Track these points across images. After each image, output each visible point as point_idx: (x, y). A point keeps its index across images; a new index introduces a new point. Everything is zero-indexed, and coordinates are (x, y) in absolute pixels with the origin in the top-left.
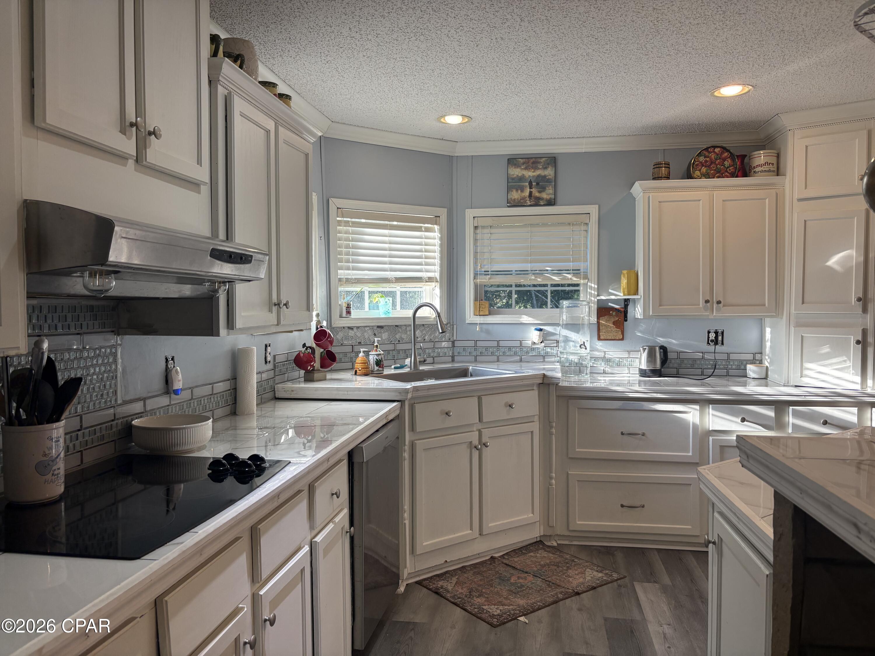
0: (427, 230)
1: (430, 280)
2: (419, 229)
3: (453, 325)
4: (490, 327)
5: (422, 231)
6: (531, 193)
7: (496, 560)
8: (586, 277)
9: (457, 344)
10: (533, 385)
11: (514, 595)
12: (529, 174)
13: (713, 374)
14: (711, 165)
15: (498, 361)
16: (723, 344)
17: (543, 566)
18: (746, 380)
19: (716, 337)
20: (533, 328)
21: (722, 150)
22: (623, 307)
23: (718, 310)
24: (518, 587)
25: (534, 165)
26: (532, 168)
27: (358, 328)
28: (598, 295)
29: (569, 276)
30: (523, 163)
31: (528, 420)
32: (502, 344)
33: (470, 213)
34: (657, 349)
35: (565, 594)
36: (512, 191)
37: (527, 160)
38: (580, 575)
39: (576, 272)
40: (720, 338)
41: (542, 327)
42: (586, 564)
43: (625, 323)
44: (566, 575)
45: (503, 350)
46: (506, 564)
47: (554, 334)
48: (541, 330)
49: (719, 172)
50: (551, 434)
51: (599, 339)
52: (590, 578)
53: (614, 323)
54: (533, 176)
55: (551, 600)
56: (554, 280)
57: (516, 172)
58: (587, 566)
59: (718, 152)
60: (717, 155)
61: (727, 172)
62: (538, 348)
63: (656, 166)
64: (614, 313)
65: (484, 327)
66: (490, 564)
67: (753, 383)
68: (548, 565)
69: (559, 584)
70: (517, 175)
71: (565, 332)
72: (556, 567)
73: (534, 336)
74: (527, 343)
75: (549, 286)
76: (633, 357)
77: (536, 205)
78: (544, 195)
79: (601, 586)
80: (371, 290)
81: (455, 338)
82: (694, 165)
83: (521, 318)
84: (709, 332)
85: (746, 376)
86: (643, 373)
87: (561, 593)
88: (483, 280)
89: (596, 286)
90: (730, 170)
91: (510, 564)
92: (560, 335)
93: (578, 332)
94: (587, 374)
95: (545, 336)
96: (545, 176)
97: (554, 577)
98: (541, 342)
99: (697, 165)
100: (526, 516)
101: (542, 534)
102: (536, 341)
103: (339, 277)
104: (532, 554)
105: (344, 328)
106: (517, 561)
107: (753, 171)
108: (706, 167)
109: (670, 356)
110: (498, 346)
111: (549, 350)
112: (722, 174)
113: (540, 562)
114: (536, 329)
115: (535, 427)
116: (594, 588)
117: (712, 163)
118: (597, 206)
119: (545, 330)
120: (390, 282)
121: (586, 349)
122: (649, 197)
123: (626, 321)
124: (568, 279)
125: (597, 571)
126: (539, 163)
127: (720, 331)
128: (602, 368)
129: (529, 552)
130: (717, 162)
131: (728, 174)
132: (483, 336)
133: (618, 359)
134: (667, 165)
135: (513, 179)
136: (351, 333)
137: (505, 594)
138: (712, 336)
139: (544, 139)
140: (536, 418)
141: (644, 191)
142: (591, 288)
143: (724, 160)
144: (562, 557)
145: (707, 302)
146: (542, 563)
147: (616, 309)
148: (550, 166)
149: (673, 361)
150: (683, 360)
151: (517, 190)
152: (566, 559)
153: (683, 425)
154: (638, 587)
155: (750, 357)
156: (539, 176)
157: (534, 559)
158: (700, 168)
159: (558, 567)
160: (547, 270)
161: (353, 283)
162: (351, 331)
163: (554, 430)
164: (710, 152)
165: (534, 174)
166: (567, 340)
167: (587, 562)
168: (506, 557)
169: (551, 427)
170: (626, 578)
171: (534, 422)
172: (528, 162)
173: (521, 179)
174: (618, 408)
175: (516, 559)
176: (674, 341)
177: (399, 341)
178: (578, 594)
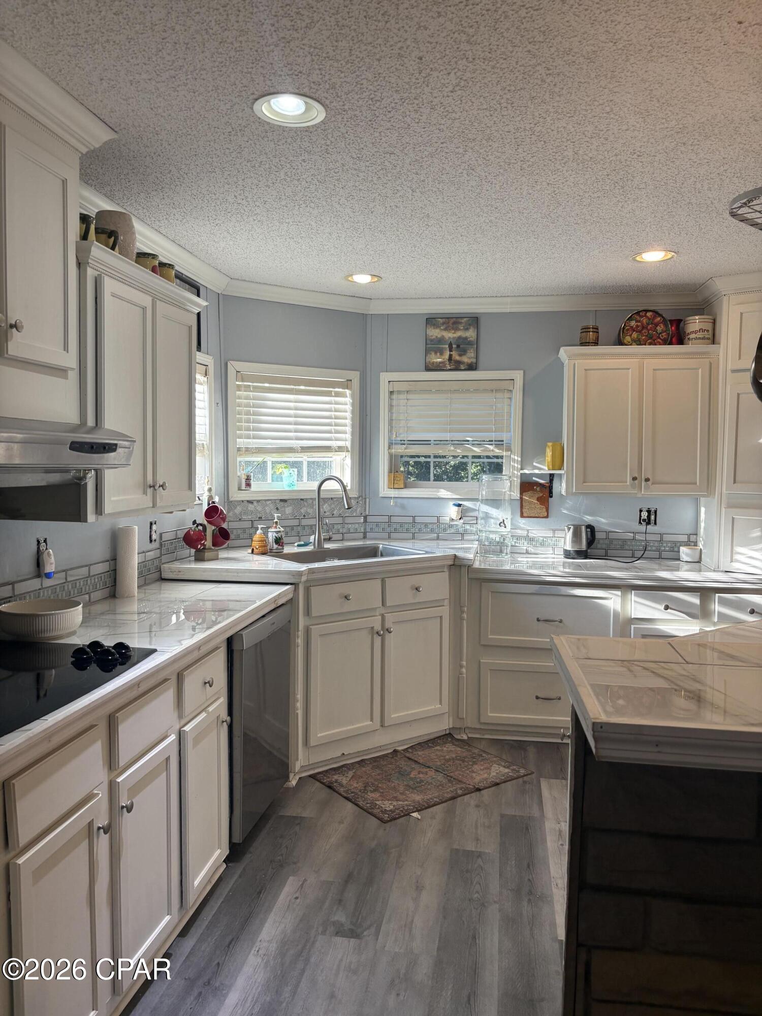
0: (338, 395)
1: (340, 449)
2: (328, 394)
3: (365, 499)
4: (405, 501)
5: (331, 396)
6: (451, 356)
7: (398, 753)
8: (509, 449)
9: (369, 519)
10: (443, 566)
11: (411, 790)
12: (449, 335)
13: (643, 556)
14: (642, 330)
15: (413, 538)
16: (655, 523)
17: (447, 761)
18: (679, 564)
19: (649, 517)
20: (451, 503)
21: (654, 314)
22: (548, 482)
23: (647, 488)
24: (417, 783)
25: (455, 326)
26: (453, 329)
27: (258, 501)
28: (522, 469)
29: (491, 447)
30: (443, 324)
31: (437, 603)
32: (418, 520)
33: (385, 377)
34: (583, 528)
35: (465, 790)
36: (431, 354)
37: (447, 320)
38: (485, 771)
39: (499, 443)
40: (653, 517)
41: (461, 503)
42: (495, 759)
43: (550, 499)
44: (470, 770)
45: (419, 526)
46: (409, 759)
47: (474, 510)
48: (459, 505)
49: (651, 338)
50: (462, 619)
51: (522, 516)
52: (495, 774)
53: (538, 499)
54: (454, 338)
55: (449, 796)
56: (474, 451)
57: (434, 333)
58: (495, 762)
59: (650, 317)
60: (649, 319)
61: (659, 338)
62: (456, 525)
63: (585, 330)
64: (538, 489)
65: (399, 501)
66: (392, 758)
67: (686, 567)
68: (453, 759)
69: (460, 779)
70: (436, 337)
71: (485, 508)
72: (461, 762)
73: (452, 512)
74: (445, 520)
75: (470, 457)
76: (559, 536)
77: (457, 369)
78: (465, 359)
79: (505, 782)
80: (274, 459)
81: (367, 513)
82: (625, 330)
83: (438, 492)
84: (641, 511)
85: (679, 559)
86: (567, 554)
87: (461, 789)
88: (399, 450)
89: (519, 459)
90: (662, 336)
91: (413, 758)
92: (479, 510)
93: (497, 508)
94: (507, 554)
95: (464, 513)
96: (466, 338)
97: (457, 773)
98: (460, 519)
99: (628, 330)
100: (433, 707)
101: (451, 726)
102: (454, 517)
103: (238, 446)
104: (438, 748)
105: (243, 501)
106: (420, 755)
107: (687, 337)
108: (637, 332)
109: (598, 536)
110: (414, 522)
111: (468, 527)
112: (654, 341)
113: (445, 756)
114: (455, 505)
115: (445, 611)
116: (497, 784)
117: (643, 328)
118: (522, 372)
119: (464, 506)
120: (295, 452)
121: (505, 527)
122: (575, 364)
123: (551, 497)
124: (490, 451)
125: (504, 767)
126: (461, 323)
127: (653, 510)
128: (525, 548)
129: (436, 746)
130: (649, 328)
131: (660, 341)
132: (398, 511)
133: (542, 539)
134: (596, 330)
135: (432, 340)
136: (251, 507)
137: (401, 789)
138: (645, 515)
139: (465, 297)
140: (446, 602)
141: (570, 358)
142: (514, 460)
143: (657, 325)
144: (470, 751)
145: (634, 479)
146: (447, 757)
147: (541, 484)
148: (472, 327)
149: (601, 542)
150: (612, 540)
151: (436, 353)
152: (474, 753)
153: (603, 612)
154: (544, 784)
155: (685, 538)
156: (460, 338)
157: (438, 753)
158: (631, 333)
159: (464, 761)
160: (468, 441)
161: (253, 453)
162: (250, 505)
163: (465, 616)
164: (642, 317)
165: (455, 335)
166: (487, 517)
167: (496, 757)
168: (410, 750)
169: (462, 612)
170: (534, 775)
171: (443, 606)
172: (448, 323)
173: (441, 341)
174: (534, 592)
175: (420, 753)
176: (603, 520)
177: (304, 516)
178: (479, 790)
